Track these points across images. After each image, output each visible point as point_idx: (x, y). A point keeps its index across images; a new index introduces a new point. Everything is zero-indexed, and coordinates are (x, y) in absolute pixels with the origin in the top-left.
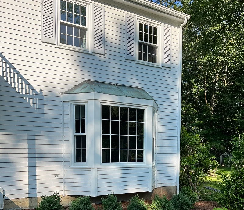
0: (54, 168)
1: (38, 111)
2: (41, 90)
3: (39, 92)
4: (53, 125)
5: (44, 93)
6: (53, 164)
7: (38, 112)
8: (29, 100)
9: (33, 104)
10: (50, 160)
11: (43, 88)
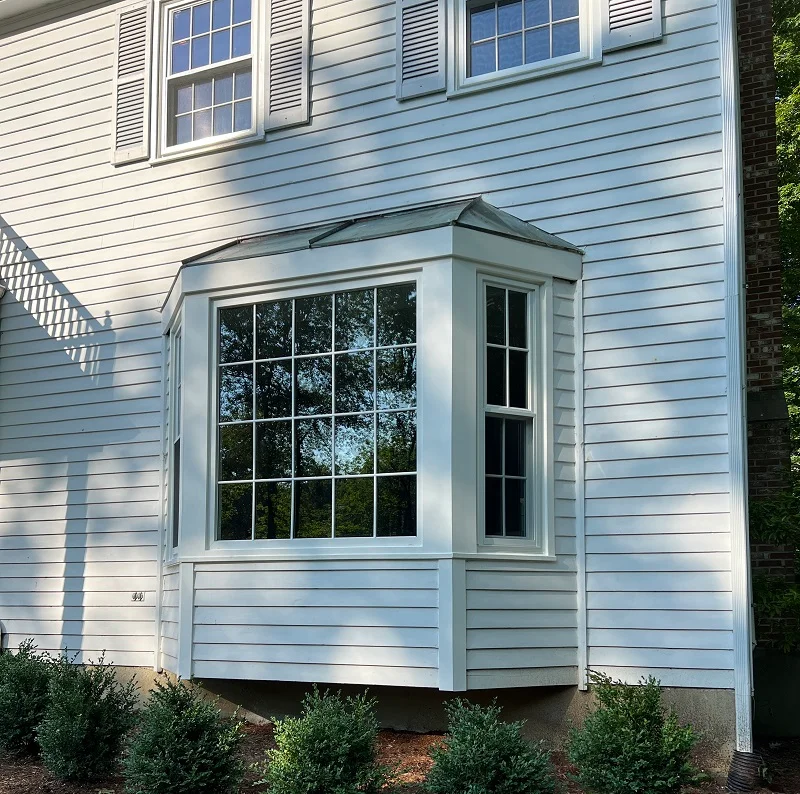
0: (135, 569)
1: (97, 382)
2: (108, 316)
3: (102, 321)
4: (138, 422)
5: (116, 322)
6: (135, 554)
7: (97, 385)
8: (78, 355)
9: (88, 362)
10: (125, 539)
11: (113, 308)
